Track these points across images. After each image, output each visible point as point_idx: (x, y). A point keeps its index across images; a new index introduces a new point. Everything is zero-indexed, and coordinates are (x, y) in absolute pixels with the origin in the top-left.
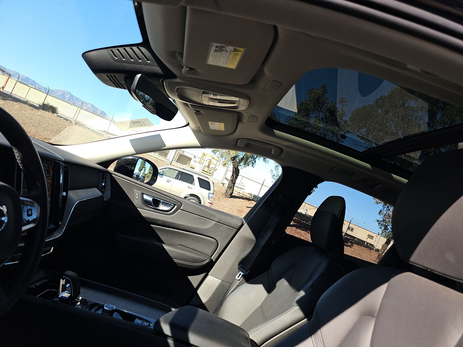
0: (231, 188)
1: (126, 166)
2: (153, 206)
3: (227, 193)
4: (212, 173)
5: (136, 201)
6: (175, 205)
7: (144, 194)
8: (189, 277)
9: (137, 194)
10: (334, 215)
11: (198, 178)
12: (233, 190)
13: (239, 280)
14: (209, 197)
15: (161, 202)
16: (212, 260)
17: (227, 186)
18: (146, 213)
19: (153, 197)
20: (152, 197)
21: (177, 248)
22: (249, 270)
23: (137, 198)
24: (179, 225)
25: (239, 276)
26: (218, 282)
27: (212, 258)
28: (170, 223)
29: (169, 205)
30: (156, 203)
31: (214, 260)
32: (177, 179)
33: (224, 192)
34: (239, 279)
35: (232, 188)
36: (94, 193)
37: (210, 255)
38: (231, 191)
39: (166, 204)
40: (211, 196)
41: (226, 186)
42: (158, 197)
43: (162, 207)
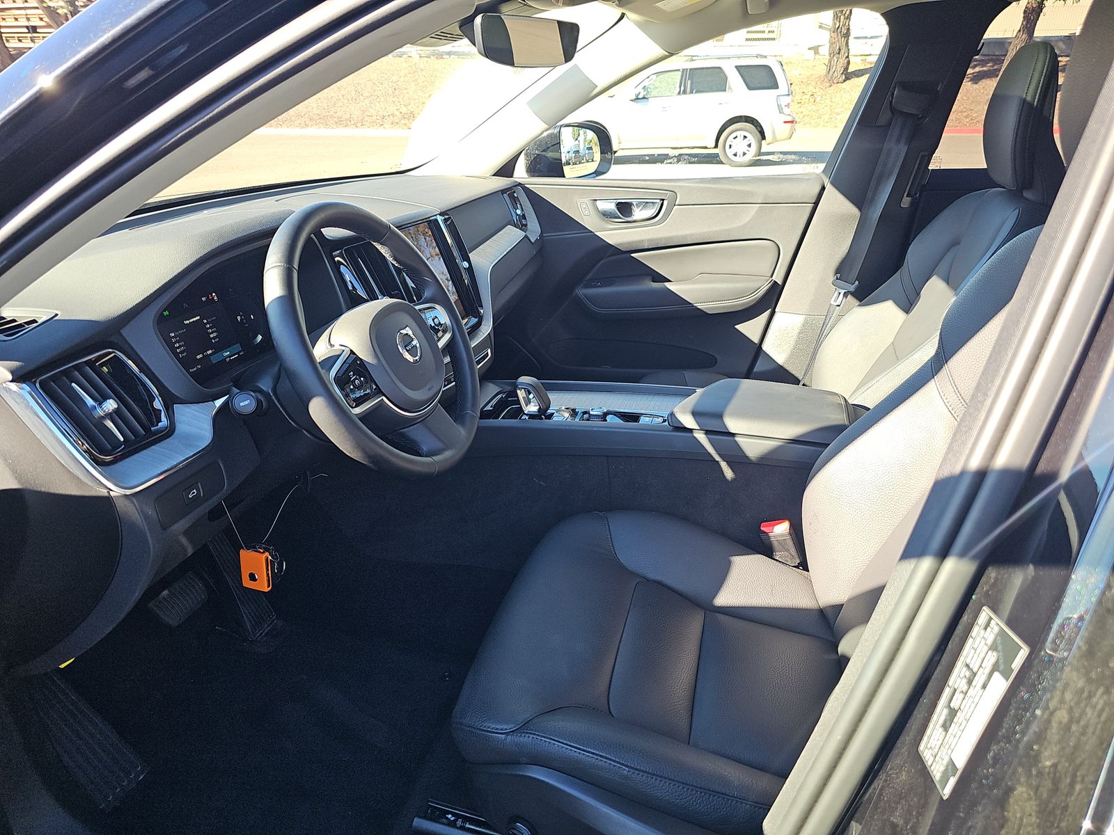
0: (839, 53)
1: (544, 153)
2: (621, 218)
3: (831, 72)
4: (775, 30)
5: (588, 219)
6: (663, 200)
7: (596, 200)
8: (736, 327)
9: (584, 206)
10: (1024, 101)
11: (736, 67)
12: (848, 57)
13: (839, 306)
14: (780, 107)
15: (634, 203)
16: (775, 282)
17: (827, 53)
18: (615, 235)
19: (615, 201)
20: (612, 201)
21: (695, 283)
22: (856, 279)
23: (587, 212)
24: (685, 237)
25: (837, 297)
26: (798, 321)
27: (773, 278)
28: (666, 239)
29: (652, 204)
30: (624, 208)
31: (780, 282)
32: (685, 92)
33: (823, 70)
34: (838, 303)
35: (842, 51)
36: (509, 237)
37: (770, 275)
38: (843, 61)
39: (646, 205)
40: (784, 101)
41: (825, 51)
42: (624, 197)
43: (638, 214)
